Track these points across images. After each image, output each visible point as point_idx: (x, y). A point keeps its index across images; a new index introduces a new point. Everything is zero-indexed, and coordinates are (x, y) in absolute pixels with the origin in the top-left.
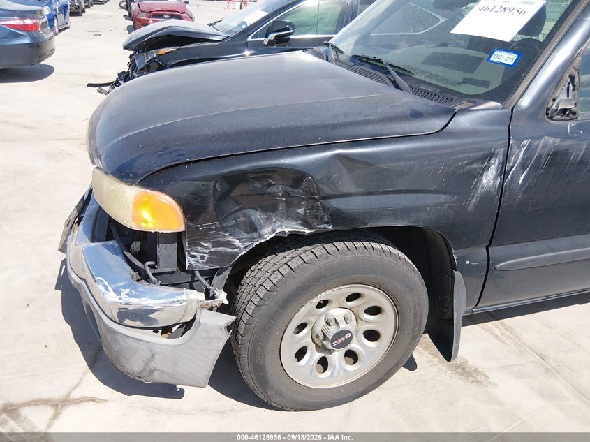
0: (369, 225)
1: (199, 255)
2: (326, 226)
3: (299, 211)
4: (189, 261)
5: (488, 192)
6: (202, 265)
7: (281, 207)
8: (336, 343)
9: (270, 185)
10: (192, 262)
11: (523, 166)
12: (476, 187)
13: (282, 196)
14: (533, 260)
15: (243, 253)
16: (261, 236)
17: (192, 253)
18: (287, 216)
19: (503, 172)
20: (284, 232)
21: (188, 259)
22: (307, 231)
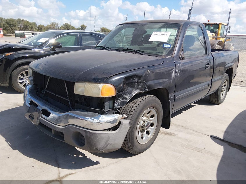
0: (155, 89)
1: (118, 103)
2: (146, 90)
3: (140, 86)
4: (116, 105)
5: (174, 78)
6: (118, 106)
7: (136, 86)
8: (147, 127)
9: (134, 79)
10: (116, 106)
11: (179, 71)
12: (172, 77)
13: (136, 83)
14: (182, 95)
15: (128, 101)
16: (132, 95)
17: (116, 103)
18: (137, 88)
19: (176, 73)
20: (137, 93)
21: (115, 105)
22: (142, 92)
